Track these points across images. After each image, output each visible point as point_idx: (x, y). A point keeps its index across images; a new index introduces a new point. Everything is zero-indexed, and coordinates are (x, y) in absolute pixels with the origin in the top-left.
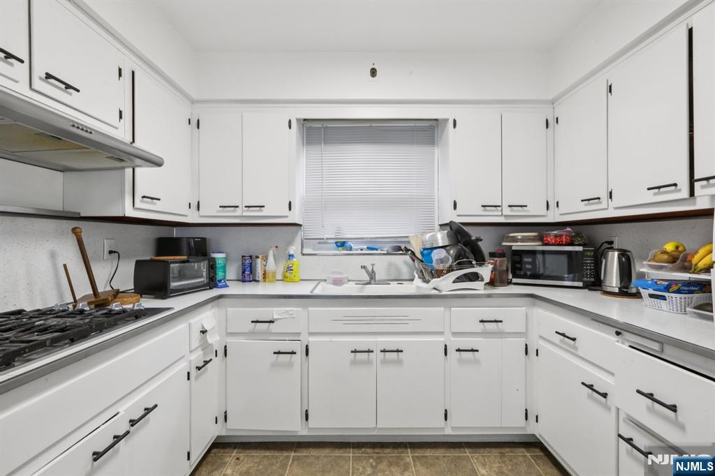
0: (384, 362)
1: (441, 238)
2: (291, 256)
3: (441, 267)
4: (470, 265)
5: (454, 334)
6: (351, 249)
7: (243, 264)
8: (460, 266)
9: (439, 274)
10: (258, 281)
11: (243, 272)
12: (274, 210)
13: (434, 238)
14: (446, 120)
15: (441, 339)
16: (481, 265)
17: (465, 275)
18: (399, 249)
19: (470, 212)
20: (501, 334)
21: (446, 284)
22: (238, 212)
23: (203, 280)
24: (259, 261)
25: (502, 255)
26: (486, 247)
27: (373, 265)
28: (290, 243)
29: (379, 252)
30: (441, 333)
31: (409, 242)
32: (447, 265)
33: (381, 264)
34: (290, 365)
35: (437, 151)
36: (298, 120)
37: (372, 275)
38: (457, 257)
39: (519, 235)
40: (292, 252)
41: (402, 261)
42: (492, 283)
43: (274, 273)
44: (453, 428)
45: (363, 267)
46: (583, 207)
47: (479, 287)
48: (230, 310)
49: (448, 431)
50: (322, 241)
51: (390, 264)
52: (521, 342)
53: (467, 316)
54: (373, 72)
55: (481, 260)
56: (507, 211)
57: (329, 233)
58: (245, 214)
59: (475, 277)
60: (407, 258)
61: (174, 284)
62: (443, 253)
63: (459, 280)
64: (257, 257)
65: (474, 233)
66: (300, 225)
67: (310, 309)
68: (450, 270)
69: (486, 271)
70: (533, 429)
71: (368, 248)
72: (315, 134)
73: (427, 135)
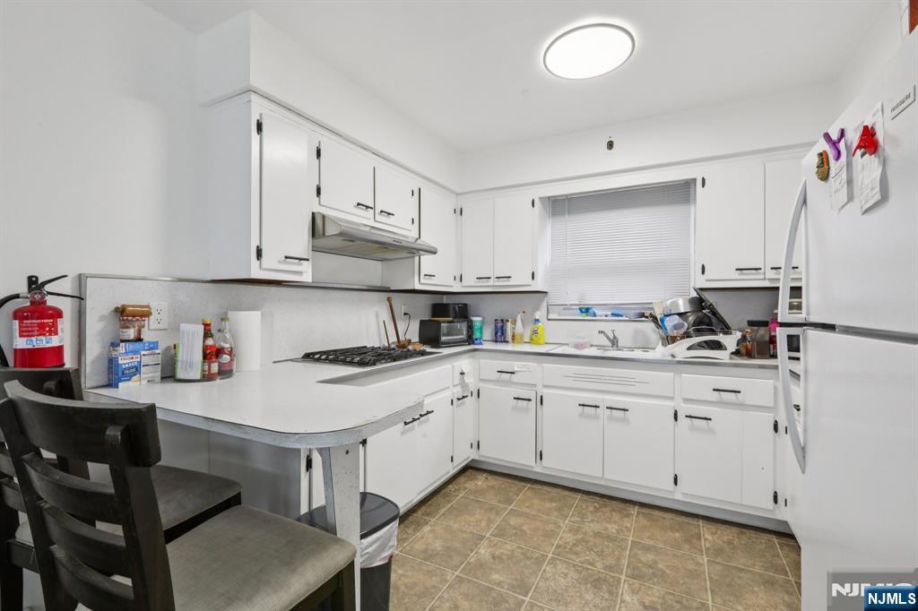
0: (611, 418)
1: (683, 306)
2: (537, 321)
3: (675, 333)
4: (713, 332)
5: (686, 400)
6: (595, 315)
7: (496, 327)
8: (699, 332)
9: (673, 340)
10: (507, 342)
11: (496, 334)
12: (520, 280)
13: (675, 304)
14: (694, 180)
15: (670, 405)
16: (726, 333)
17: (706, 342)
18: (642, 315)
19: (723, 274)
20: (742, 406)
21: (681, 349)
22: (491, 282)
23: (464, 336)
24: (509, 324)
27: (613, 331)
28: (537, 308)
29: (624, 318)
30: (672, 398)
31: (652, 309)
32: (682, 331)
33: (626, 331)
34: (527, 410)
35: (692, 208)
36: (541, 199)
37: (614, 342)
38: (698, 323)
40: (537, 317)
41: (649, 327)
42: (737, 353)
43: (522, 336)
44: (684, 494)
45: (601, 332)
47: (723, 356)
48: (481, 361)
49: (679, 497)
50: (566, 307)
51: (637, 332)
52: (770, 418)
53: (699, 384)
54: (610, 145)
55: (727, 330)
56: (770, 274)
57: (573, 299)
58: (496, 284)
59: (717, 346)
60: (652, 325)
61: (444, 339)
62: (676, 319)
63: (701, 346)
64: (507, 321)
66: (546, 293)
67: (545, 365)
68: (687, 335)
69: (730, 341)
70: (782, 514)
71: (613, 315)
72: (559, 206)
73: (682, 192)
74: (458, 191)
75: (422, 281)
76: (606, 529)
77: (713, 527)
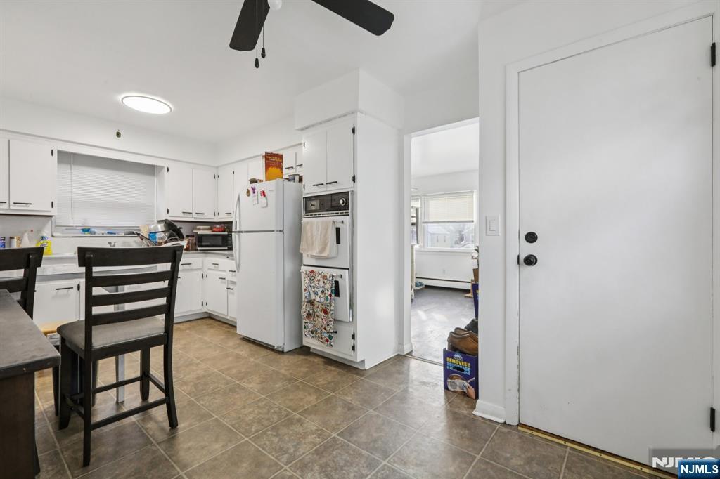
1: (160, 227)
2: (43, 238)
4: (176, 240)
6: (94, 233)
9: (160, 244)
12: (38, 207)
13: (156, 228)
14: (163, 167)
19: (176, 215)
20: (191, 270)
22: (5, 206)
24: (15, 241)
25: (192, 236)
26: (185, 232)
27: (115, 243)
28: (42, 228)
29: (117, 235)
33: (119, 243)
34: (68, 295)
35: (156, 179)
36: (60, 151)
38: (169, 236)
39: (202, 227)
40: (45, 235)
41: (133, 240)
46: (226, 216)
50: (69, 228)
51: (125, 242)
52: (200, 273)
54: (118, 135)
55: (181, 237)
56: (195, 216)
57: (76, 223)
58: (12, 208)
62: (163, 235)
65: (178, 225)
68: (166, 242)
70: (205, 309)
71: (108, 233)
72: (66, 158)
73: (151, 170)
77: (181, 324)
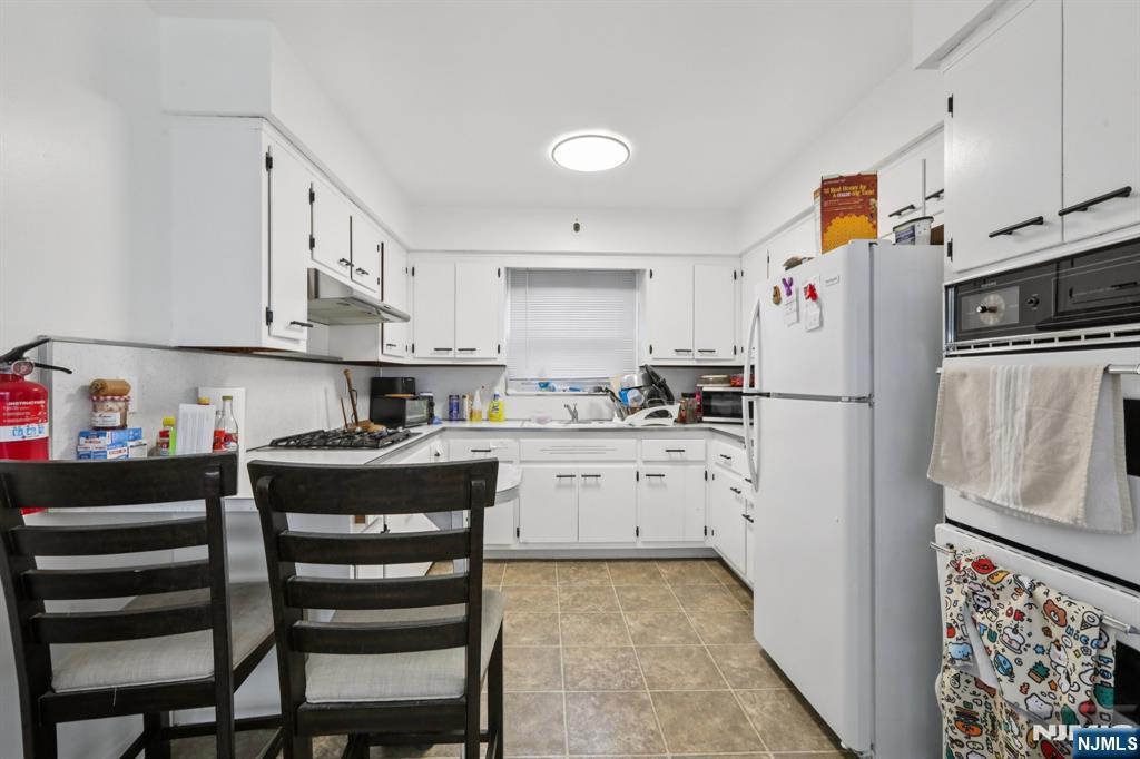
0: (585, 486)
1: (637, 380)
2: (496, 396)
3: (635, 405)
4: (662, 403)
5: (645, 462)
6: (554, 389)
7: (450, 404)
8: (652, 404)
9: (634, 411)
10: (464, 420)
11: (451, 411)
12: (485, 354)
13: (631, 379)
14: (644, 271)
15: (633, 468)
16: (672, 404)
17: (656, 412)
18: (600, 389)
19: (665, 356)
20: (684, 462)
21: (639, 419)
22: (451, 354)
23: (425, 415)
24: (466, 401)
25: (693, 395)
26: (676, 391)
27: (575, 405)
28: (494, 384)
29: (581, 392)
30: (634, 461)
31: (609, 384)
32: (640, 403)
33: (584, 405)
35: (637, 294)
36: (507, 269)
37: (574, 415)
38: (651, 396)
39: (711, 377)
40: (497, 393)
41: (603, 402)
42: (682, 420)
43: (480, 412)
44: (644, 543)
45: (567, 406)
47: (668, 422)
48: (452, 441)
49: (640, 546)
50: (525, 382)
51: (592, 405)
52: (701, 469)
53: (655, 446)
54: (577, 227)
55: (670, 400)
56: (698, 356)
57: (533, 374)
58: (458, 356)
59: (665, 414)
60: (608, 398)
61: (409, 418)
62: (636, 393)
63: (651, 416)
64: (464, 397)
65: (663, 375)
66: (504, 366)
67: (522, 440)
68: (643, 407)
69: (674, 410)
70: (711, 542)
71: (571, 389)
72: (519, 278)
73: (628, 279)
74: (412, 247)
75: (385, 351)
76: (591, 584)
77: (664, 565)
